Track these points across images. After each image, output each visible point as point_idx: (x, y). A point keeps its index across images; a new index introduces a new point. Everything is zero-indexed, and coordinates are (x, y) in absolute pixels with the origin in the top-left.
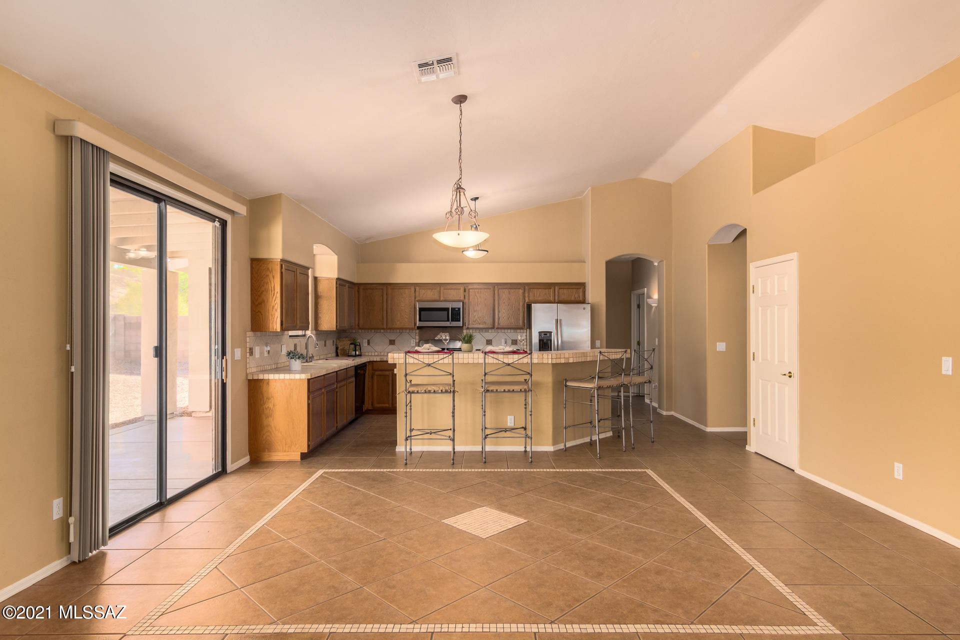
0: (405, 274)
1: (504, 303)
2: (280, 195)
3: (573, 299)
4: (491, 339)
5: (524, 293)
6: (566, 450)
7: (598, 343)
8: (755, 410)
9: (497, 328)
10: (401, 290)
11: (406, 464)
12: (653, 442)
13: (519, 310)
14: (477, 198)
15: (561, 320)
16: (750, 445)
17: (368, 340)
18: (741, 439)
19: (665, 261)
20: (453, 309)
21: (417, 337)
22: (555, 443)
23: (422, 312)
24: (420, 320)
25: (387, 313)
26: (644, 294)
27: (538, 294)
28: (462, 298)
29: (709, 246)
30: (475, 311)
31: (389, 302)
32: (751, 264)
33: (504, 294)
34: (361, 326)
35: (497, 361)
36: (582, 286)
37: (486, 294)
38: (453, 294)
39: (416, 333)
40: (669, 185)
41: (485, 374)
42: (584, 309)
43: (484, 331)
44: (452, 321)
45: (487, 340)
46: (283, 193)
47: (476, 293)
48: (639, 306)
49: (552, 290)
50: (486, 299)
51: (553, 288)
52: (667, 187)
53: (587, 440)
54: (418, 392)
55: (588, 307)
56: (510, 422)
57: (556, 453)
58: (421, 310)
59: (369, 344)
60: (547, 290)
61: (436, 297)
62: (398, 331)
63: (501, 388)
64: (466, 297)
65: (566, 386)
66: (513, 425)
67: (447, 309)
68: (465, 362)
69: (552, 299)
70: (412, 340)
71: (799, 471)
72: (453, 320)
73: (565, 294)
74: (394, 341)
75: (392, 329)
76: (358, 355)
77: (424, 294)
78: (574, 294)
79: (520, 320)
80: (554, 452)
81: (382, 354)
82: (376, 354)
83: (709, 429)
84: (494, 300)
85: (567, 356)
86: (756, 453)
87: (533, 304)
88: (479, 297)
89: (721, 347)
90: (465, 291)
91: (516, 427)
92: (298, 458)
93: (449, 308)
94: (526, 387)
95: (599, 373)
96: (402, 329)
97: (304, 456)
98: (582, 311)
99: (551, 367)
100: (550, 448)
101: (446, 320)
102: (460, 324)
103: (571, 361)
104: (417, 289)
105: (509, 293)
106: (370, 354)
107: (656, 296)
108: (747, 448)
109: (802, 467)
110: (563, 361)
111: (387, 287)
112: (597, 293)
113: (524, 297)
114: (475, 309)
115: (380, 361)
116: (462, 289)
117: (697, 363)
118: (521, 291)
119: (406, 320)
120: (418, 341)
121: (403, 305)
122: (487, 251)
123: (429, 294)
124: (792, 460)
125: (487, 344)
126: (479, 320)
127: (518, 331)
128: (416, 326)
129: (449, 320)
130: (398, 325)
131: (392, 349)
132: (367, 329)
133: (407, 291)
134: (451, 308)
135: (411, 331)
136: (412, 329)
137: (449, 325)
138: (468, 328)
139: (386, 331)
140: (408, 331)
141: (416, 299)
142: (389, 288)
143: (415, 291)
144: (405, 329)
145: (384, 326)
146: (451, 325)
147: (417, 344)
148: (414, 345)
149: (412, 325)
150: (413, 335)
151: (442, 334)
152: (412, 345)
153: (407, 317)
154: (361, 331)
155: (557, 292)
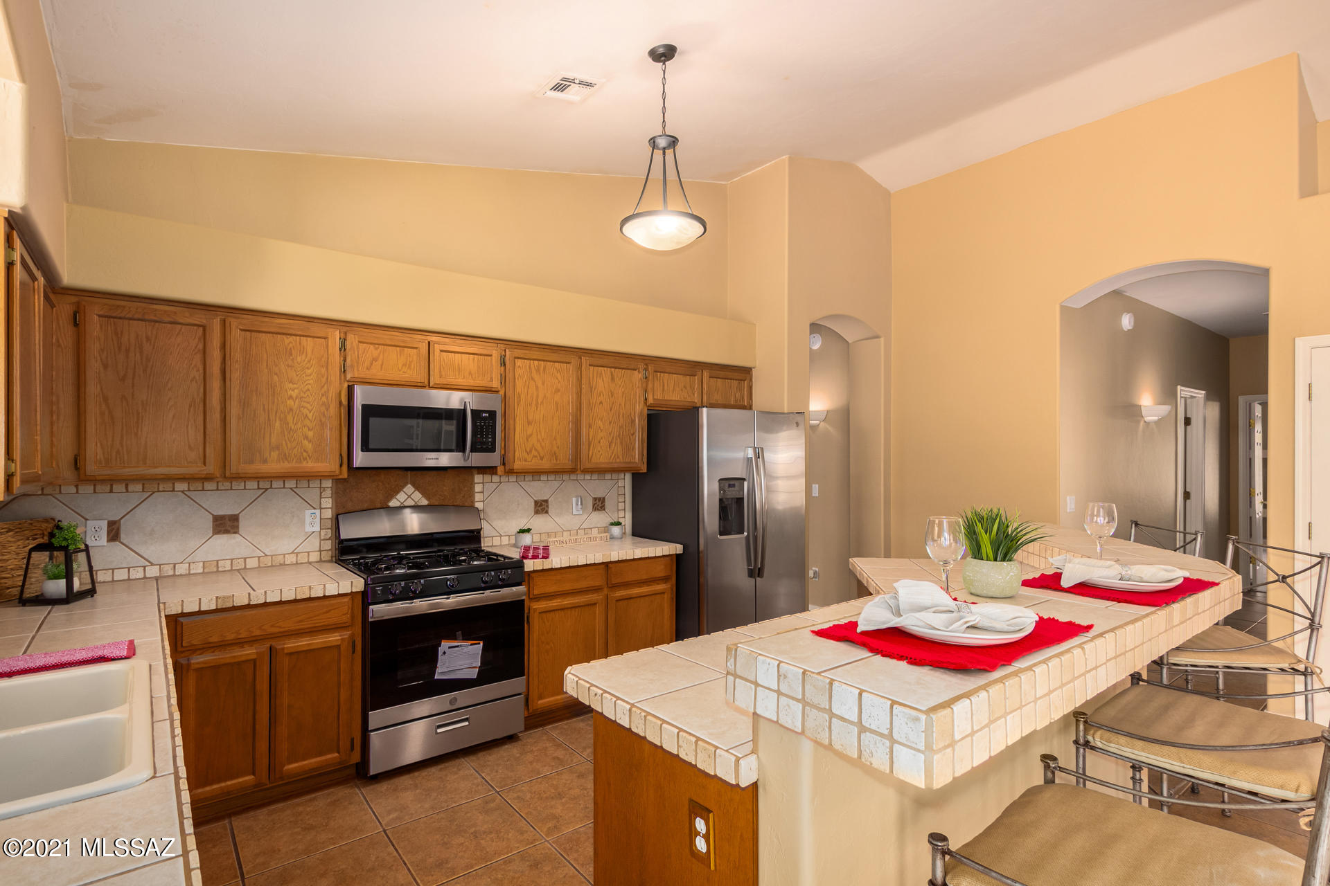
1: (601, 403)
3: (733, 402)
4: (545, 498)
5: (642, 381)
9: (580, 471)
10: (287, 339)
13: (633, 422)
17: (111, 524)
19: (882, 341)
20: (475, 415)
21: (328, 503)
23: (373, 421)
24: (366, 446)
25: (224, 420)
27: (672, 386)
28: (499, 384)
30: (529, 423)
31: (235, 375)
33: (602, 380)
34: (91, 468)
36: (743, 374)
37: (559, 377)
38: (468, 368)
39: (322, 489)
42: (797, 424)
43: (529, 478)
44: (472, 450)
45: (536, 502)
47: (534, 371)
49: (697, 379)
50: (558, 391)
51: (699, 374)
55: (802, 421)
58: (369, 411)
59: (114, 533)
60: (688, 378)
61: (416, 375)
62: (252, 484)
64: (507, 380)
67: (458, 415)
70: (308, 513)
72: (475, 447)
73: (719, 390)
74: (235, 519)
75: (227, 476)
77: (375, 359)
79: (634, 448)
81: (181, 569)
82: (153, 572)
84: (577, 395)
87: (705, 410)
88: (540, 384)
90: (504, 360)
93: (463, 411)
96: (265, 481)
98: (795, 428)
101: (451, 445)
102: (495, 459)
104: (352, 340)
105: (613, 379)
106: (121, 575)
111: (224, 321)
113: (643, 390)
114: (530, 418)
116: (497, 356)
118: (637, 376)
119: (309, 446)
120: (328, 514)
121: (294, 394)
123: (395, 361)
125: (537, 512)
126: (539, 448)
127: (615, 476)
128: (345, 467)
129: (461, 447)
130: (274, 465)
131: (224, 547)
132: (111, 481)
133: (308, 343)
134: (472, 411)
135: (304, 483)
136: (309, 477)
137: (461, 463)
138: (510, 472)
139: (199, 485)
140: (291, 484)
141: (349, 376)
142: (234, 322)
143: (343, 347)
144: (284, 477)
145: (212, 468)
146: (468, 464)
147: (329, 524)
148: (317, 528)
149: (330, 464)
150: (312, 494)
151: (409, 489)
152: (309, 529)
153: (310, 434)
154: (87, 489)
155: (705, 386)
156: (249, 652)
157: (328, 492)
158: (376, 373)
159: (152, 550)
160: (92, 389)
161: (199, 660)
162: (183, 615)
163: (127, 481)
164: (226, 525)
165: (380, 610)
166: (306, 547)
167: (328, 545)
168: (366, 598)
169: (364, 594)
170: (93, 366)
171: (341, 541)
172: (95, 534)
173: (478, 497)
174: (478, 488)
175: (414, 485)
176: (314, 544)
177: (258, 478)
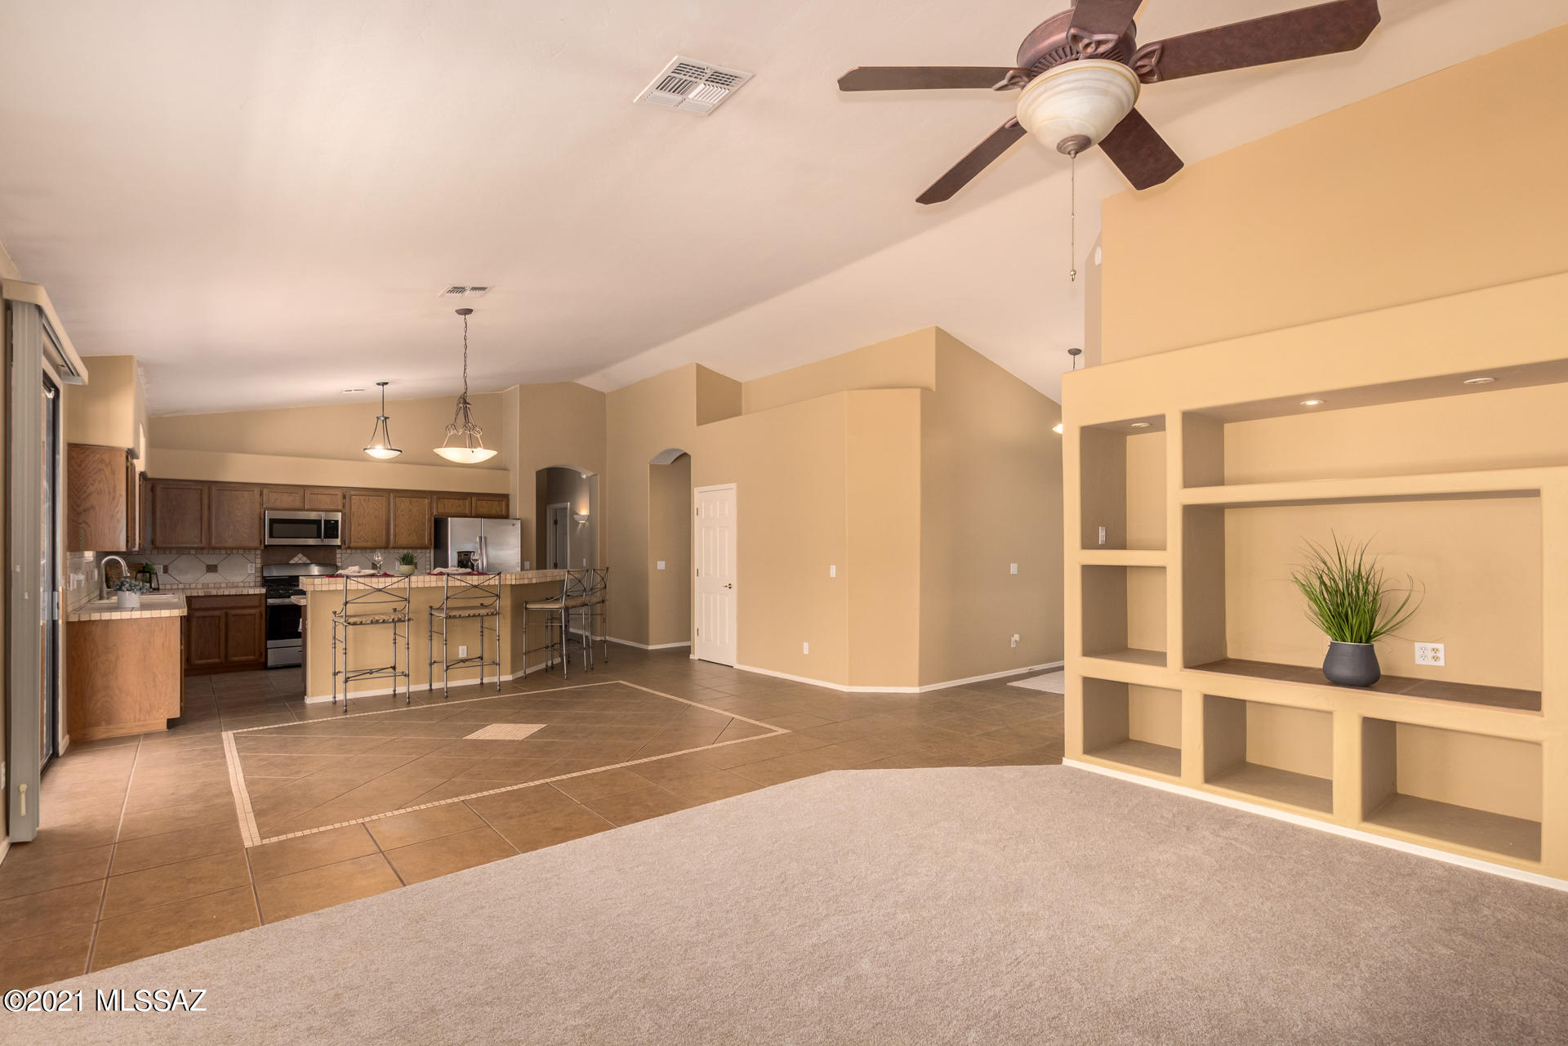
0: (242, 469)
1: (403, 514)
2: (129, 358)
3: (494, 512)
5: (431, 503)
6: (526, 677)
7: (527, 564)
8: (698, 621)
9: (394, 548)
10: (236, 493)
11: (346, 711)
12: (606, 662)
13: (424, 524)
14: (387, 383)
15: (485, 538)
16: (694, 654)
17: (164, 566)
18: (687, 651)
19: (599, 476)
20: (327, 522)
21: (259, 561)
22: (513, 672)
23: (275, 525)
24: (271, 536)
25: (209, 526)
26: (566, 508)
27: (451, 505)
28: (340, 507)
29: (651, 466)
30: (359, 525)
31: (214, 508)
32: (695, 489)
33: (404, 504)
34: (158, 543)
35: (465, 584)
36: (505, 498)
37: (376, 504)
38: (325, 501)
39: (256, 555)
40: (603, 394)
41: (447, 598)
42: (513, 525)
43: (368, 551)
44: (325, 538)
46: (134, 355)
47: (363, 501)
48: (556, 522)
49: (467, 502)
50: (375, 509)
51: (469, 499)
52: (602, 396)
53: (543, 666)
54: (361, 623)
55: (518, 524)
56: (462, 652)
57: (515, 681)
58: (272, 521)
59: (166, 570)
60: (461, 501)
61: (298, 504)
62: (223, 552)
63: (465, 613)
64: (347, 505)
65: (526, 609)
66: (465, 656)
67: (318, 522)
68: (427, 585)
69: (467, 512)
70: (249, 565)
71: (737, 666)
72: (326, 536)
73: (484, 506)
74: (216, 567)
75: (212, 549)
76: (154, 589)
77: (277, 499)
78: (495, 508)
79: (429, 537)
80: (513, 681)
81: (193, 586)
82: (181, 586)
83: (651, 647)
84: (389, 512)
85: (530, 576)
86: (699, 660)
87: (449, 519)
88: (366, 507)
89: (661, 565)
90: (344, 497)
91: (470, 657)
92: (163, 726)
93: (320, 521)
94: (492, 610)
95: (566, 592)
96: (230, 550)
97: (172, 724)
98: (511, 527)
99: (509, 589)
100: (509, 678)
101: (316, 536)
102: (338, 542)
103: (534, 581)
104: (264, 491)
105: (410, 503)
106: (168, 587)
107: (584, 511)
108: (691, 657)
109: (739, 662)
110: (526, 582)
111: (209, 486)
112: (524, 504)
113: (431, 508)
114: (361, 522)
115: (205, 596)
116: (340, 494)
117: (638, 582)
118: (427, 501)
119: (246, 536)
120: (259, 566)
121: (239, 515)
122: (401, 451)
123: (287, 500)
124: (731, 660)
126: (367, 537)
127: (423, 551)
128: (263, 545)
129: (319, 536)
130: (230, 543)
131: (211, 578)
132: (165, 549)
133: (246, 494)
134: (325, 521)
135: (247, 552)
136: (250, 549)
137: (320, 543)
138: (349, 548)
139: (200, 551)
140: (241, 552)
141: (264, 506)
142: (214, 489)
143: (261, 494)
144: (238, 548)
145: (204, 544)
146: (323, 544)
147: (259, 570)
148: (253, 571)
149: (256, 543)
150: (252, 557)
151: (300, 555)
152: (249, 572)
153: (246, 531)
154: (155, 552)
155: (473, 504)
156: (217, 613)
157: (259, 556)
158: (278, 504)
159: (181, 578)
160: (158, 515)
161: (198, 614)
162: (191, 596)
163: (171, 549)
164: (212, 569)
165: (270, 601)
166: (248, 579)
167: (259, 579)
168: (267, 596)
169: (266, 594)
170: (158, 506)
171: (264, 577)
172: (159, 569)
173: (339, 560)
174: (338, 556)
175: (303, 554)
176: (252, 579)
177: (226, 549)
